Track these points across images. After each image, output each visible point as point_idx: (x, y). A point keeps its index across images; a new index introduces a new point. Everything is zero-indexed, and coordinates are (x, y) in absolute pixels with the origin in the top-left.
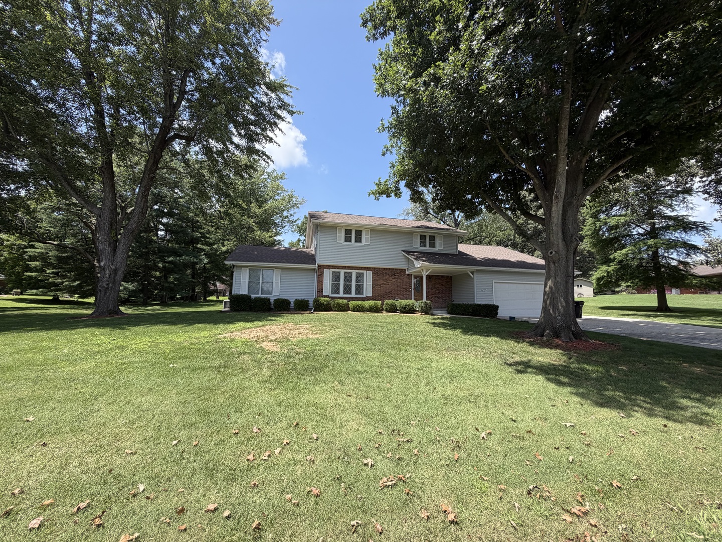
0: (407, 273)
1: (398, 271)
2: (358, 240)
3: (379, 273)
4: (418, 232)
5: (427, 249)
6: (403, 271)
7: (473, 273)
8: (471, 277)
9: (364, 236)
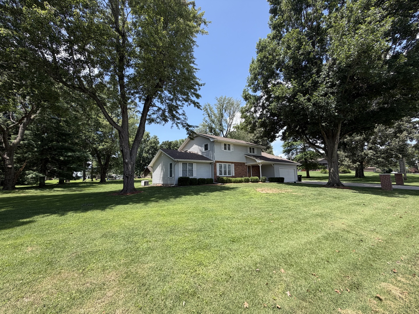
0: (246, 164)
1: (243, 164)
2: (229, 149)
3: (237, 164)
4: (249, 146)
5: (252, 154)
6: (244, 163)
7: (273, 164)
8: (272, 166)
9: (231, 147)
